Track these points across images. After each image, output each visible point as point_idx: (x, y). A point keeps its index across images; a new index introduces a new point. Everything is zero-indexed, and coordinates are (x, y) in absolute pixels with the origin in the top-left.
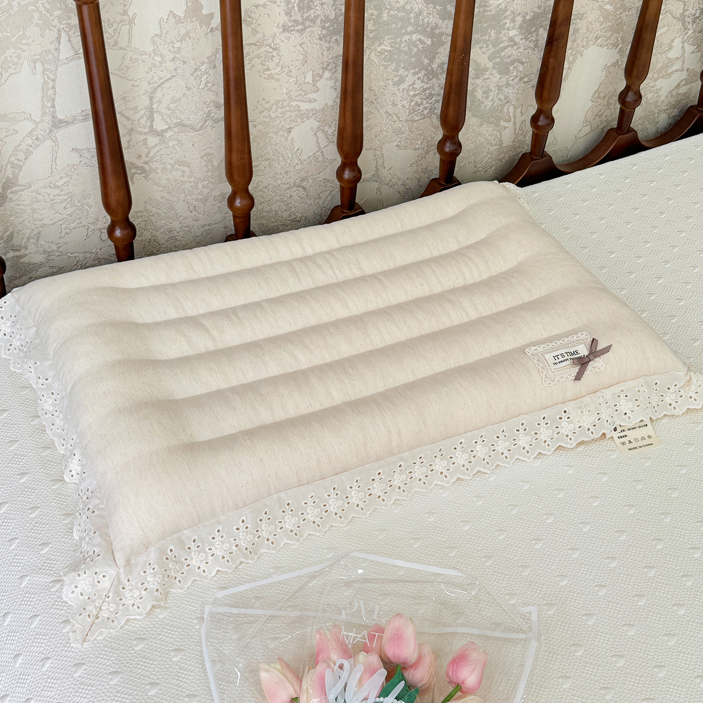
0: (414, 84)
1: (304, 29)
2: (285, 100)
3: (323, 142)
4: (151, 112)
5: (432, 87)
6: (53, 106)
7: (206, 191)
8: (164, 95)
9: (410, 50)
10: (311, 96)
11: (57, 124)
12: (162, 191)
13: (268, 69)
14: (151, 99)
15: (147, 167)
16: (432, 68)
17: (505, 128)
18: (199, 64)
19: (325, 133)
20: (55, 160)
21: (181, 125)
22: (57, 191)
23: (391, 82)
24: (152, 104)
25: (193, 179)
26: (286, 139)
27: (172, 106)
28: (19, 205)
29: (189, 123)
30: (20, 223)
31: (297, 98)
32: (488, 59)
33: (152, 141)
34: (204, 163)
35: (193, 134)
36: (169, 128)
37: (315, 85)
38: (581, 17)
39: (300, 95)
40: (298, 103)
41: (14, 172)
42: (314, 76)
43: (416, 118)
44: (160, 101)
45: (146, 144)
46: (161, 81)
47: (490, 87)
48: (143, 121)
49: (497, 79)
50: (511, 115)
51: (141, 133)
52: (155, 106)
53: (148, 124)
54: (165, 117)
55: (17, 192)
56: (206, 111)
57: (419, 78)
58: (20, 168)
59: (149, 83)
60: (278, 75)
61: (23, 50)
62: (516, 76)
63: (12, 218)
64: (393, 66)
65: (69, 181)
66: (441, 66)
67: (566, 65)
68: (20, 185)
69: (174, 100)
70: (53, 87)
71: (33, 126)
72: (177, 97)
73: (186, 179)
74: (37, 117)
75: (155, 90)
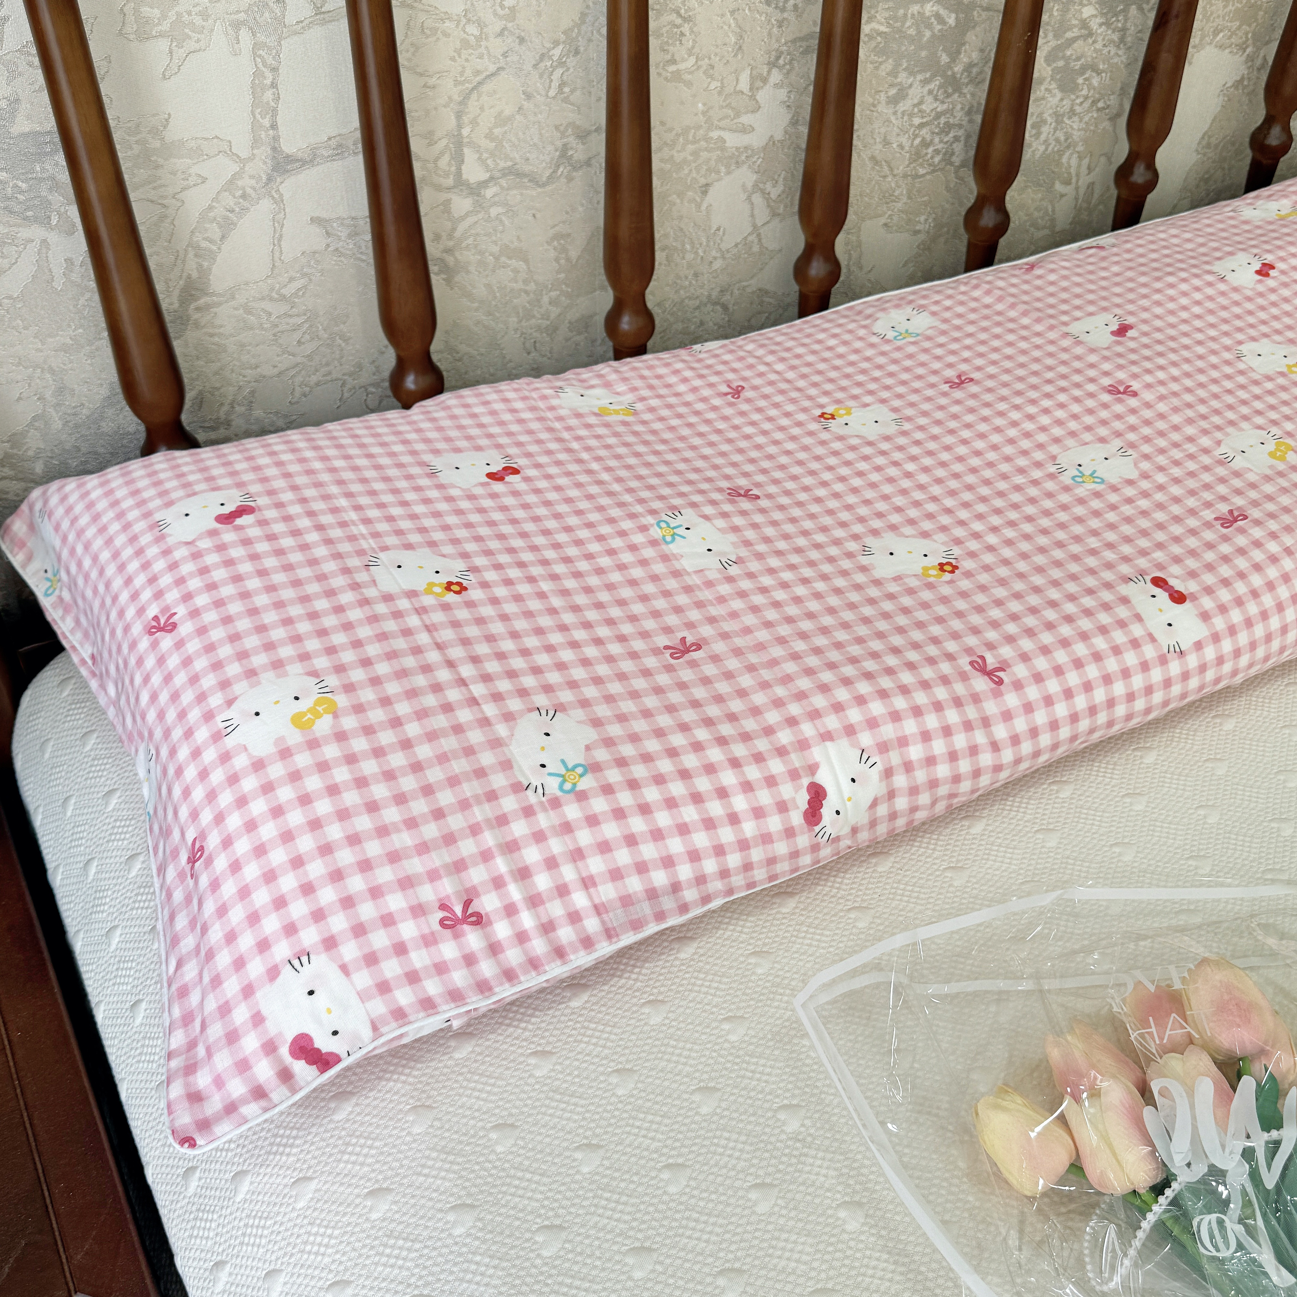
0: (921, 102)
2: (699, 127)
3: (762, 215)
4: (459, 143)
5: (950, 111)
6: (274, 126)
7: (555, 311)
8: (482, 109)
9: (919, 33)
10: (746, 119)
11: (283, 164)
12: (477, 310)
13: (673, 61)
14: (459, 115)
15: (451, 261)
16: (954, 74)
17: (1062, 196)
18: (548, 45)
19: (769, 196)
20: (280, 240)
21: (513, 172)
22: (283, 308)
23: (883, 97)
24: (460, 127)
25: (532, 287)
26: (699, 206)
27: (497, 131)
28: (212, 335)
29: (527, 168)
30: (216, 373)
31: (722, 124)
33: (460, 204)
34: (553, 253)
35: (534, 193)
36: (492, 178)
37: (753, 97)
39: (726, 117)
40: (722, 133)
41: (201, 266)
42: (753, 79)
43: (921, 171)
44: (474, 122)
45: (449, 212)
46: (479, 78)
48: (444, 162)
50: (1073, 171)
51: (440, 189)
52: (465, 132)
53: (453, 169)
54: (485, 155)
55: (208, 307)
56: (559, 144)
57: (930, 92)
58: (212, 256)
59: (457, 83)
60: (691, 73)
62: (1086, 98)
63: (201, 363)
64: (889, 66)
65: (305, 287)
68: (213, 294)
69: (502, 120)
70: (274, 85)
71: (236, 168)
72: (507, 112)
73: (520, 285)
74: (242, 148)
75: (467, 97)
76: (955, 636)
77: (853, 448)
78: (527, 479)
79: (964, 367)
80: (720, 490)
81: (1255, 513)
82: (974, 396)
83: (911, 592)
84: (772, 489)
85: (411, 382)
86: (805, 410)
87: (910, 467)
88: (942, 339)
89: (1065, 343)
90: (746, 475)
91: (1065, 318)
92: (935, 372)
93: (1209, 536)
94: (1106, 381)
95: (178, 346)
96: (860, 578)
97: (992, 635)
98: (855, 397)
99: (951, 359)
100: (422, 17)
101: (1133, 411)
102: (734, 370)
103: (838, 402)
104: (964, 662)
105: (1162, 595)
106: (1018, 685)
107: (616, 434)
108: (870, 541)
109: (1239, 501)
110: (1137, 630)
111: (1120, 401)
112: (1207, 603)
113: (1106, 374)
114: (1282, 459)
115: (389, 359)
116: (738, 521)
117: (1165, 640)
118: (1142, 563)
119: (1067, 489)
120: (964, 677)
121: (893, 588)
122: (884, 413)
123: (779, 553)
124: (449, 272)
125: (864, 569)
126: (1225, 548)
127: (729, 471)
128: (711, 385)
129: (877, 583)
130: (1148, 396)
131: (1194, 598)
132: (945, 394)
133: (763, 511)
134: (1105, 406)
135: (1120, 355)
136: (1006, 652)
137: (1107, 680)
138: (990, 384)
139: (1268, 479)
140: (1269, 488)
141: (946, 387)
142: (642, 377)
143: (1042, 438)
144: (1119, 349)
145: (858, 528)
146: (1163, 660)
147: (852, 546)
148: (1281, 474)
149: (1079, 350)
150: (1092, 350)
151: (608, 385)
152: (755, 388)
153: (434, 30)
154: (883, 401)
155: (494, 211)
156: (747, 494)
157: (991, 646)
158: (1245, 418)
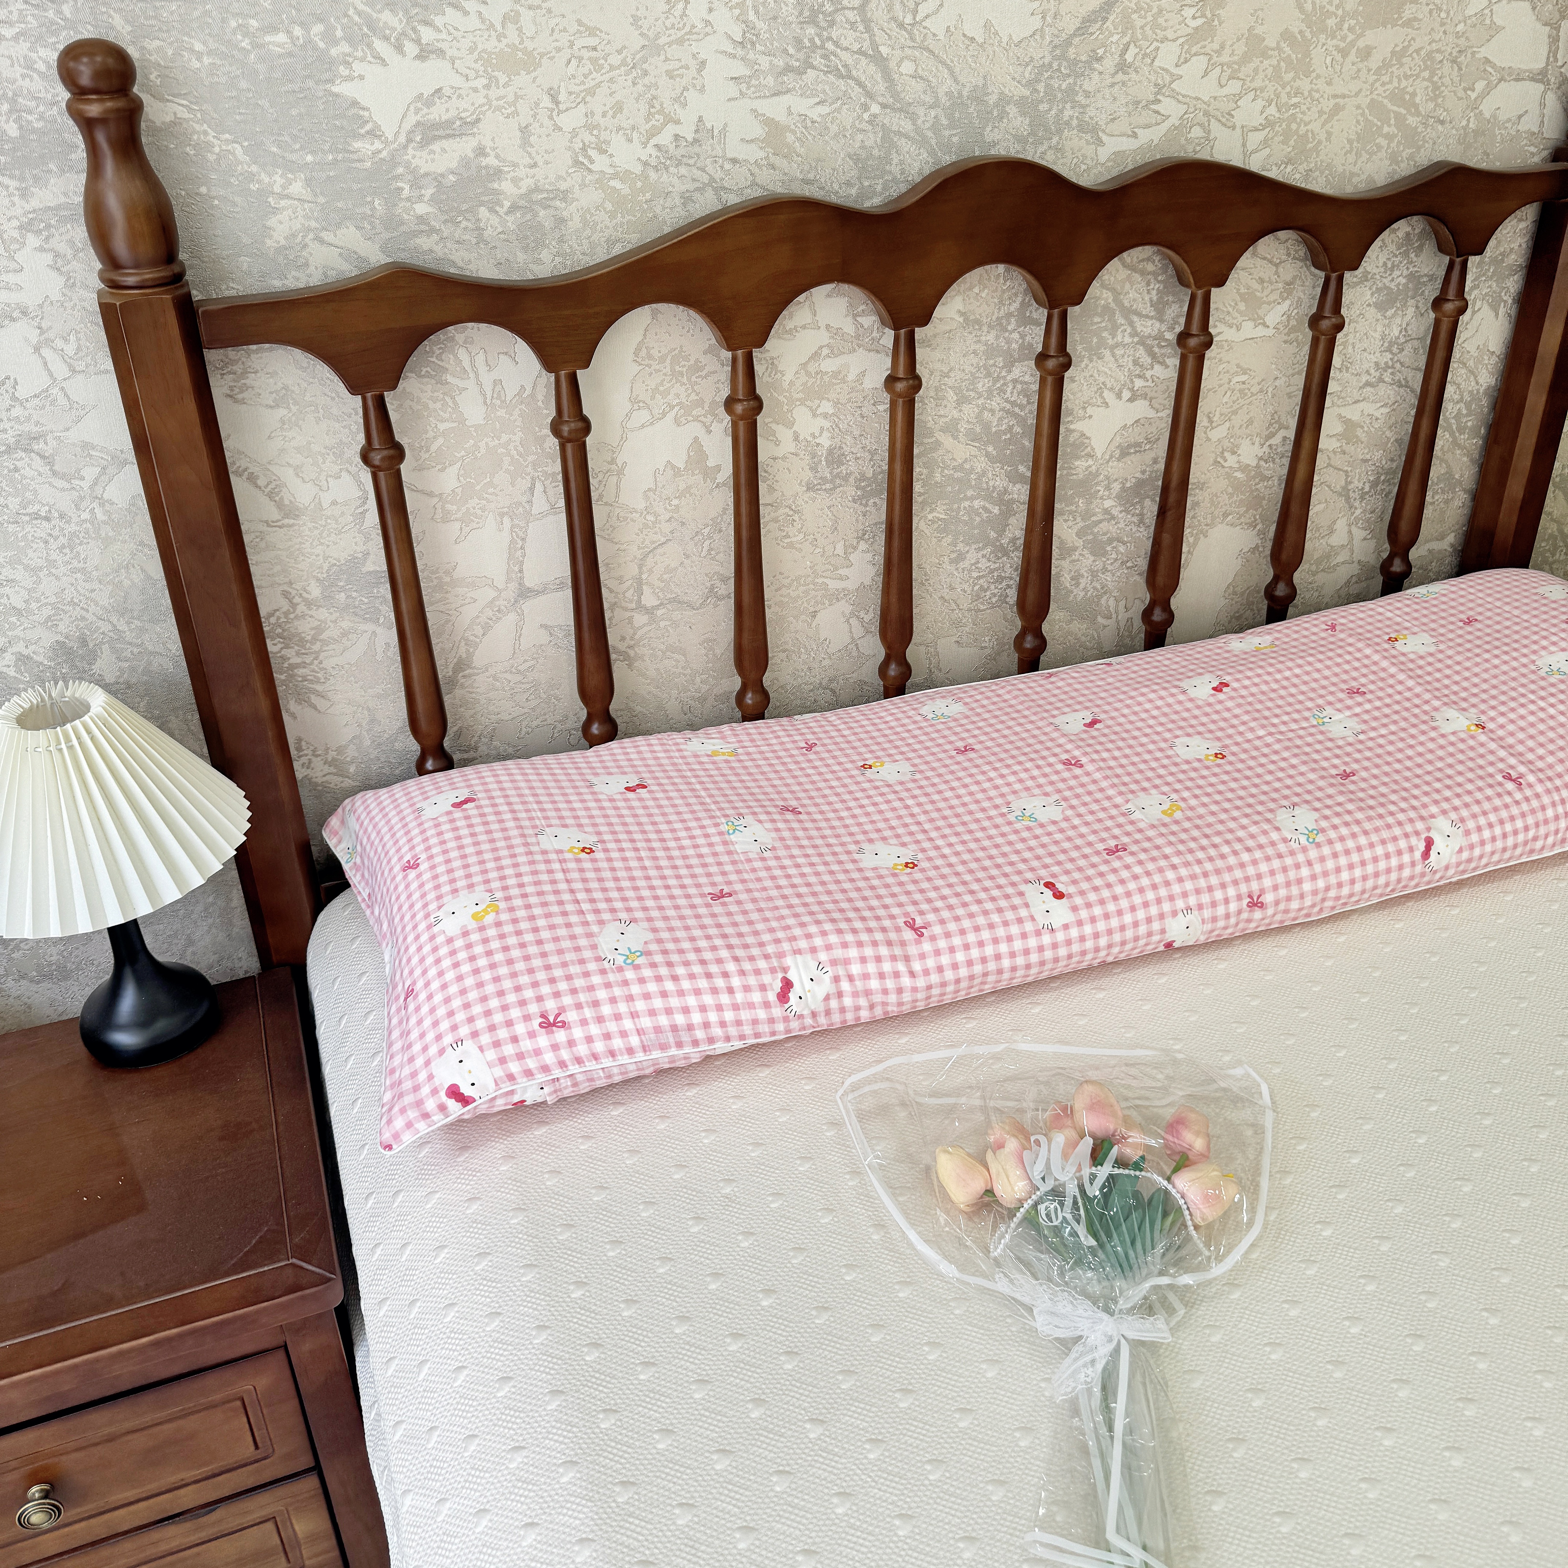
0: (977, 563)
1: (835, 488)
2: (808, 576)
3: (858, 631)
4: (639, 582)
6: (521, 571)
7: (705, 688)
8: (656, 563)
9: (971, 519)
10: (843, 572)
11: (525, 593)
12: (649, 684)
13: (787, 536)
14: (640, 567)
15: (632, 653)
17: (1105, 627)
18: (700, 527)
19: (861, 620)
20: (519, 638)
21: (676, 601)
22: (518, 678)
23: (946, 559)
24: (641, 573)
25: (689, 671)
26: (810, 625)
27: (665, 576)
28: (471, 693)
29: (685, 599)
30: (472, 717)
31: (825, 574)
32: (1077, 535)
33: (640, 619)
34: (703, 651)
35: (690, 614)
36: (662, 604)
37: (847, 558)
38: (1202, 486)
39: (828, 570)
40: (825, 580)
41: (468, 651)
42: (846, 547)
43: (982, 607)
44: (651, 571)
45: (631, 623)
46: (654, 545)
47: (1082, 571)
48: (629, 594)
49: (1090, 561)
50: (1112, 610)
51: (626, 609)
52: (644, 576)
53: (636, 598)
54: (657, 590)
55: (470, 676)
56: (709, 584)
57: (984, 556)
58: (476, 645)
59: (639, 548)
60: (800, 544)
61: (488, 501)
62: (1116, 560)
64: (950, 539)
65: (533, 666)
66: (1014, 540)
67: (1185, 549)
68: (475, 668)
69: (669, 570)
70: (522, 548)
71: (495, 594)
72: (673, 565)
73: (680, 670)
74: (500, 583)
75: (646, 556)
76: (900, 905)
77: (876, 788)
78: (650, 792)
79: (971, 741)
80: (776, 806)
81: (1134, 848)
82: (970, 760)
83: (880, 877)
84: (812, 809)
85: (595, 729)
86: (853, 762)
87: (910, 802)
88: (964, 721)
89: (1048, 730)
90: (798, 799)
91: (1055, 712)
92: (951, 743)
93: (1095, 859)
94: (1064, 756)
95: (447, 700)
96: (850, 866)
97: (925, 907)
98: (890, 755)
99: (965, 735)
100: (617, 511)
101: (1075, 777)
102: (814, 733)
103: (877, 758)
104: (900, 921)
105: (1049, 893)
106: (933, 938)
107: (718, 769)
108: (866, 846)
109: (1126, 840)
110: (1023, 913)
111: (1069, 770)
112: (1078, 901)
113: (1067, 751)
114: (1170, 815)
115: (584, 714)
116: (781, 825)
117: (1041, 920)
118: (1043, 873)
119: (1009, 823)
120: (898, 929)
121: (869, 874)
122: (905, 767)
123: (801, 847)
124: (629, 661)
125: (854, 861)
126: (1103, 868)
127: (788, 796)
128: (794, 742)
129: (860, 870)
130: (1090, 768)
131: (1070, 896)
132: (951, 757)
133: (800, 821)
134: (1057, 772)
135: (1082, 740)
136: (931, 917)
137: (996, 941)
138: (984, 753)
139: (1153, 826)
140: (1151, 833)
141: (954, 753)
142: (749, 734)
143: (1005, 790)
144: (1084, 736)
145: (860, 837)
146: (1038, 933)
147: (852, 847)
148: (1165, 825)
149: (1055, 735)
150: (1064, 735)
151: (723, 738)
152: (824, 745)
153: (626, 519)
154: (908, 759)
155: (662, 624)
156: (794, 811)
157: (922, 913)
158: (1156, 787)
